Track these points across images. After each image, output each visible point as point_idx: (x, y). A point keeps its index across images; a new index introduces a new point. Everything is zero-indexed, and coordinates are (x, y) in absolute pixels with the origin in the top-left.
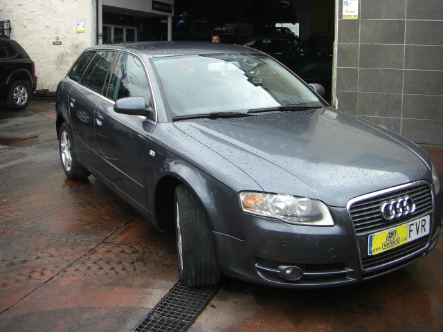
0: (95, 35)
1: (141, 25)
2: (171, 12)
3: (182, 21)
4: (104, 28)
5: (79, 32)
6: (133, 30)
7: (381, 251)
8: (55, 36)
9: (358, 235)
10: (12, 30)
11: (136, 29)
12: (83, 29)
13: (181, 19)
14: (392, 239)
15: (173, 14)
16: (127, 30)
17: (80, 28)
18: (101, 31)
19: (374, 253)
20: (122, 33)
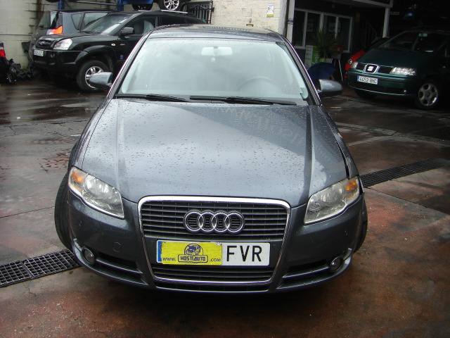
0: (284, 20)
1: (358, 15)
2: (388, 3)
3: (410, 15)
4: (296, 12)
5: (268, 16)
6: (349, 20)
7: (176, 263)
8: (248, 18)
9: (146, 236)
10: (215, 10)
11: (351, 19)
12: (272, 13)
13: (410, 11)
14: (194, 254)
15: (391, 5)
16: (340, 19)
17: (271, 13)
18: (291, 16)
19: (164, 262)
20: (334, 22)
